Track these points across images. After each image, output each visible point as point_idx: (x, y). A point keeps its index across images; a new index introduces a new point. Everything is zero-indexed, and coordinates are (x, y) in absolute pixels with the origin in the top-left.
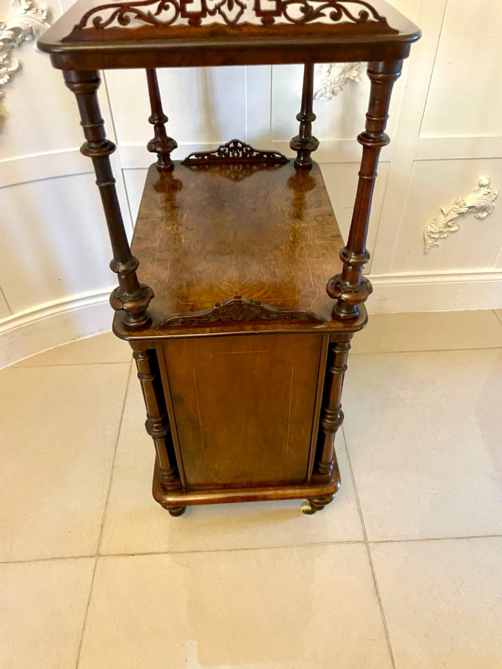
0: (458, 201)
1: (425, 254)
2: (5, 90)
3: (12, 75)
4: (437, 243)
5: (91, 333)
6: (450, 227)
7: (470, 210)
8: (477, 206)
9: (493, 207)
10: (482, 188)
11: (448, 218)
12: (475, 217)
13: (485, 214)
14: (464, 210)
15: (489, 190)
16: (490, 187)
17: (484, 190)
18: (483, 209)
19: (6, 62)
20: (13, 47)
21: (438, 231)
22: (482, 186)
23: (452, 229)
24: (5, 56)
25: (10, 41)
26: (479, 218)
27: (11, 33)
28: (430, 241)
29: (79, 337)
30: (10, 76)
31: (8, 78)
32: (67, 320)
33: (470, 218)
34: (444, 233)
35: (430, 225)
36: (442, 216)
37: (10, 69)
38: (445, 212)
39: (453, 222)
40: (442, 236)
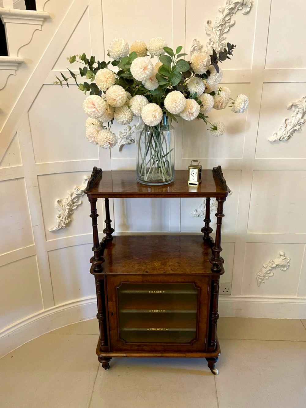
0: (270, 262)
1: (259, 286)
2: (74, 211)
3: (78, 206)
4: (264, 282)
5: (89, 318)
6: (269, 274)
7: (277, 266)
8: (280, 264)
9: (289, 266)
10: (281, 256)
11: (267, 269)
12: (281, 270)
13: (285, 269)
14: (274, 266)
15: (285, 258)
16: (285, 256)
17: (282, 258)
18: (283, 266)
19: (77, 201)
20: (81, 196)
21: (262, 275)
22: (281, 255)
23: (270, 275)
24: (77, 200)
25: (79, 194)
26: (283, 270)
27: (81, 192)
28: (260, 280)
29: (82, 320)
30: (77, 206)
31: (76, 207)
32: (78, 310)
33: (278, 270)
34: (266, 277)
35: (259, 272)
36: (264, 269)
37: (78, 204)
38: (265, 267)
39: (270, 271)
40: (266, 278)
